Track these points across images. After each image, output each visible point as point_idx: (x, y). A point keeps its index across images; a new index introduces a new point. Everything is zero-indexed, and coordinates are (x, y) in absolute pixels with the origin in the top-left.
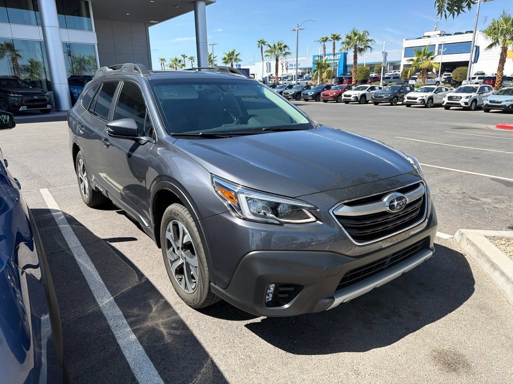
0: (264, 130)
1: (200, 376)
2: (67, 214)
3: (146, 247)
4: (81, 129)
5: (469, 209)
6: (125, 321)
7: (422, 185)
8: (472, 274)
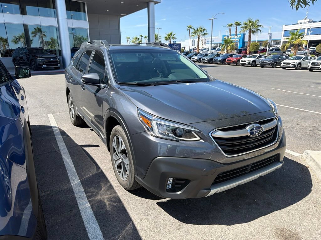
0: (177, 82)
1: (124, 232)
2: (61, 129)
3: (104, 151)
4: (71, 79)
5: (316, 137)
6: (85, 195)
7: (275, 120)
8: (311, 180)
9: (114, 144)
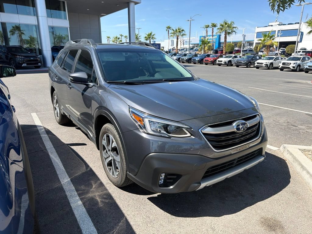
0: (164, 81)
1: (118, 227)
2: (46, 128)
3: (92, 149)
4: (56, 78)
5: (291, 132)
6: (76, 193)
7: (258, 116)
8: (289, 172)
9: (104, 142)
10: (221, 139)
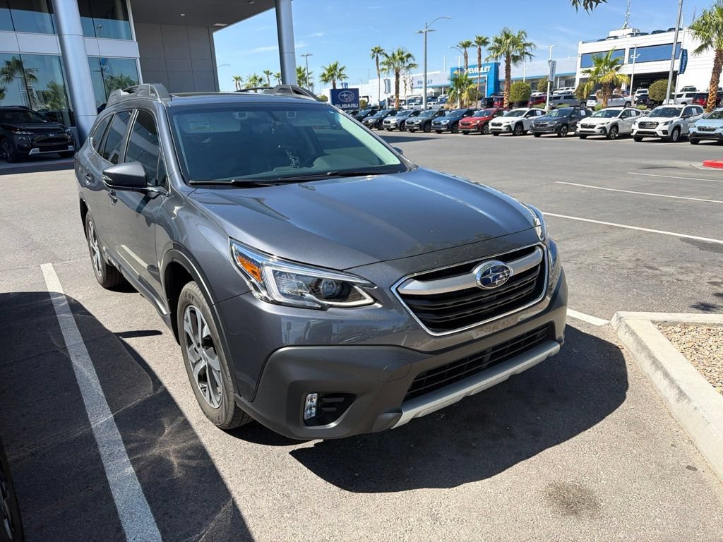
0: (330, 175)
1: (212, 524)
2: (71, 298)
4: (88, 180)
5: (641, 282)
6: (123, 449)
7: (540, 250)
8: (627, 375)
9: (188, 327)
10: (447, 306)
